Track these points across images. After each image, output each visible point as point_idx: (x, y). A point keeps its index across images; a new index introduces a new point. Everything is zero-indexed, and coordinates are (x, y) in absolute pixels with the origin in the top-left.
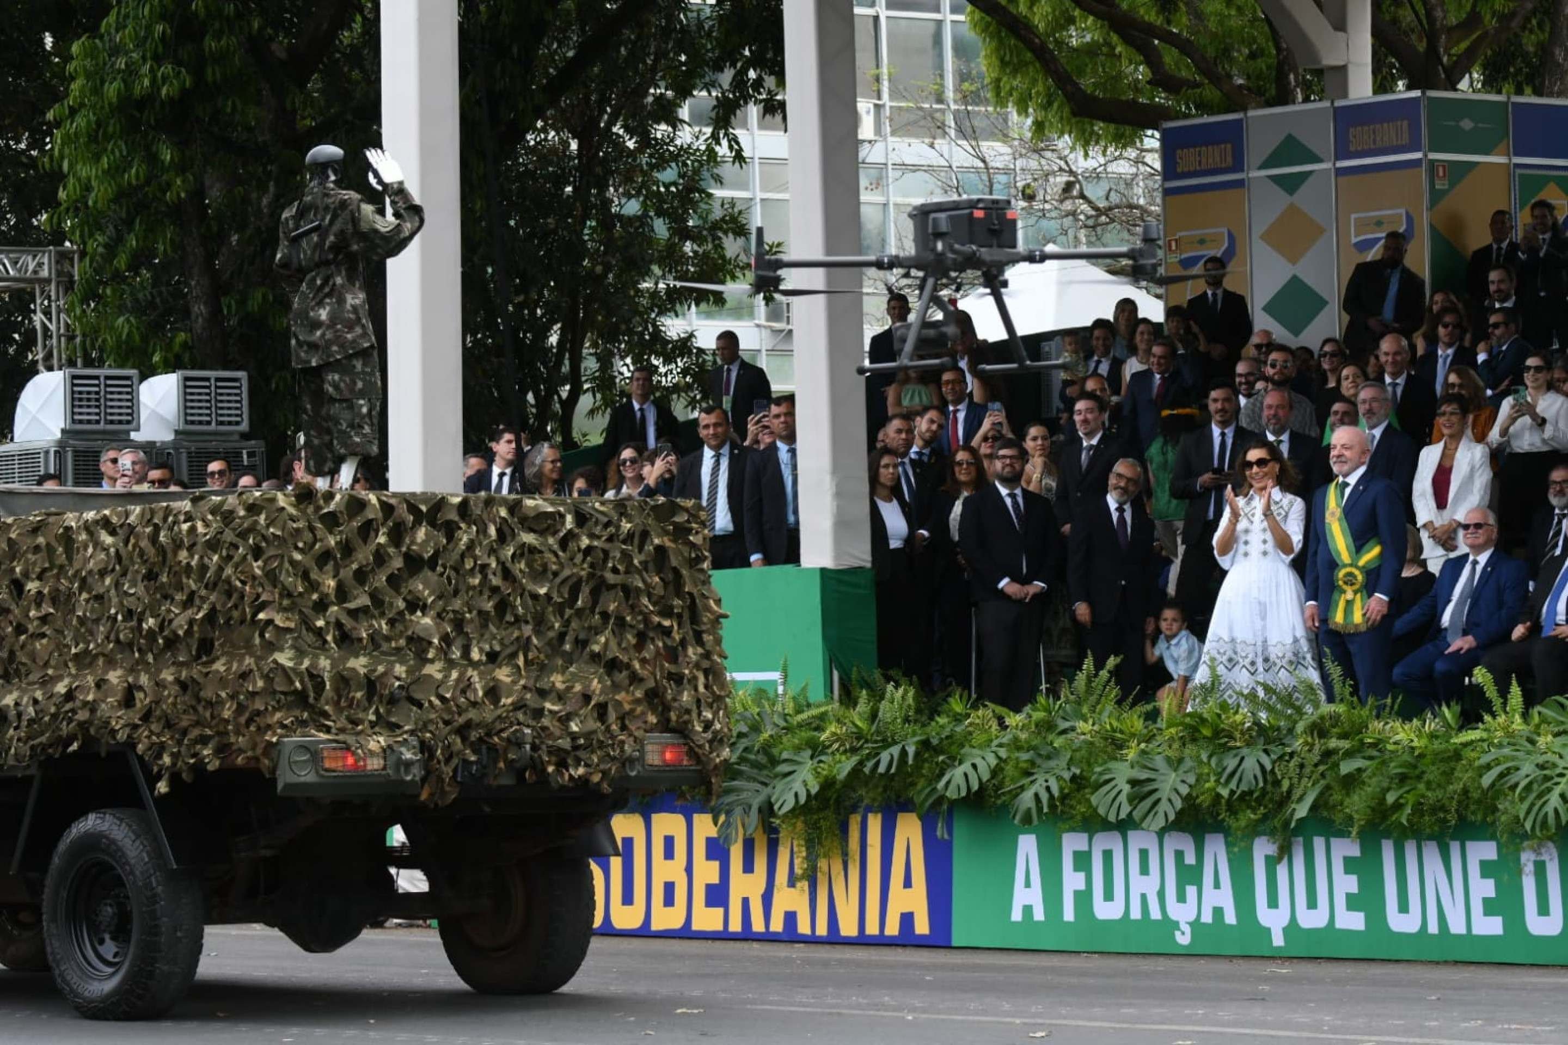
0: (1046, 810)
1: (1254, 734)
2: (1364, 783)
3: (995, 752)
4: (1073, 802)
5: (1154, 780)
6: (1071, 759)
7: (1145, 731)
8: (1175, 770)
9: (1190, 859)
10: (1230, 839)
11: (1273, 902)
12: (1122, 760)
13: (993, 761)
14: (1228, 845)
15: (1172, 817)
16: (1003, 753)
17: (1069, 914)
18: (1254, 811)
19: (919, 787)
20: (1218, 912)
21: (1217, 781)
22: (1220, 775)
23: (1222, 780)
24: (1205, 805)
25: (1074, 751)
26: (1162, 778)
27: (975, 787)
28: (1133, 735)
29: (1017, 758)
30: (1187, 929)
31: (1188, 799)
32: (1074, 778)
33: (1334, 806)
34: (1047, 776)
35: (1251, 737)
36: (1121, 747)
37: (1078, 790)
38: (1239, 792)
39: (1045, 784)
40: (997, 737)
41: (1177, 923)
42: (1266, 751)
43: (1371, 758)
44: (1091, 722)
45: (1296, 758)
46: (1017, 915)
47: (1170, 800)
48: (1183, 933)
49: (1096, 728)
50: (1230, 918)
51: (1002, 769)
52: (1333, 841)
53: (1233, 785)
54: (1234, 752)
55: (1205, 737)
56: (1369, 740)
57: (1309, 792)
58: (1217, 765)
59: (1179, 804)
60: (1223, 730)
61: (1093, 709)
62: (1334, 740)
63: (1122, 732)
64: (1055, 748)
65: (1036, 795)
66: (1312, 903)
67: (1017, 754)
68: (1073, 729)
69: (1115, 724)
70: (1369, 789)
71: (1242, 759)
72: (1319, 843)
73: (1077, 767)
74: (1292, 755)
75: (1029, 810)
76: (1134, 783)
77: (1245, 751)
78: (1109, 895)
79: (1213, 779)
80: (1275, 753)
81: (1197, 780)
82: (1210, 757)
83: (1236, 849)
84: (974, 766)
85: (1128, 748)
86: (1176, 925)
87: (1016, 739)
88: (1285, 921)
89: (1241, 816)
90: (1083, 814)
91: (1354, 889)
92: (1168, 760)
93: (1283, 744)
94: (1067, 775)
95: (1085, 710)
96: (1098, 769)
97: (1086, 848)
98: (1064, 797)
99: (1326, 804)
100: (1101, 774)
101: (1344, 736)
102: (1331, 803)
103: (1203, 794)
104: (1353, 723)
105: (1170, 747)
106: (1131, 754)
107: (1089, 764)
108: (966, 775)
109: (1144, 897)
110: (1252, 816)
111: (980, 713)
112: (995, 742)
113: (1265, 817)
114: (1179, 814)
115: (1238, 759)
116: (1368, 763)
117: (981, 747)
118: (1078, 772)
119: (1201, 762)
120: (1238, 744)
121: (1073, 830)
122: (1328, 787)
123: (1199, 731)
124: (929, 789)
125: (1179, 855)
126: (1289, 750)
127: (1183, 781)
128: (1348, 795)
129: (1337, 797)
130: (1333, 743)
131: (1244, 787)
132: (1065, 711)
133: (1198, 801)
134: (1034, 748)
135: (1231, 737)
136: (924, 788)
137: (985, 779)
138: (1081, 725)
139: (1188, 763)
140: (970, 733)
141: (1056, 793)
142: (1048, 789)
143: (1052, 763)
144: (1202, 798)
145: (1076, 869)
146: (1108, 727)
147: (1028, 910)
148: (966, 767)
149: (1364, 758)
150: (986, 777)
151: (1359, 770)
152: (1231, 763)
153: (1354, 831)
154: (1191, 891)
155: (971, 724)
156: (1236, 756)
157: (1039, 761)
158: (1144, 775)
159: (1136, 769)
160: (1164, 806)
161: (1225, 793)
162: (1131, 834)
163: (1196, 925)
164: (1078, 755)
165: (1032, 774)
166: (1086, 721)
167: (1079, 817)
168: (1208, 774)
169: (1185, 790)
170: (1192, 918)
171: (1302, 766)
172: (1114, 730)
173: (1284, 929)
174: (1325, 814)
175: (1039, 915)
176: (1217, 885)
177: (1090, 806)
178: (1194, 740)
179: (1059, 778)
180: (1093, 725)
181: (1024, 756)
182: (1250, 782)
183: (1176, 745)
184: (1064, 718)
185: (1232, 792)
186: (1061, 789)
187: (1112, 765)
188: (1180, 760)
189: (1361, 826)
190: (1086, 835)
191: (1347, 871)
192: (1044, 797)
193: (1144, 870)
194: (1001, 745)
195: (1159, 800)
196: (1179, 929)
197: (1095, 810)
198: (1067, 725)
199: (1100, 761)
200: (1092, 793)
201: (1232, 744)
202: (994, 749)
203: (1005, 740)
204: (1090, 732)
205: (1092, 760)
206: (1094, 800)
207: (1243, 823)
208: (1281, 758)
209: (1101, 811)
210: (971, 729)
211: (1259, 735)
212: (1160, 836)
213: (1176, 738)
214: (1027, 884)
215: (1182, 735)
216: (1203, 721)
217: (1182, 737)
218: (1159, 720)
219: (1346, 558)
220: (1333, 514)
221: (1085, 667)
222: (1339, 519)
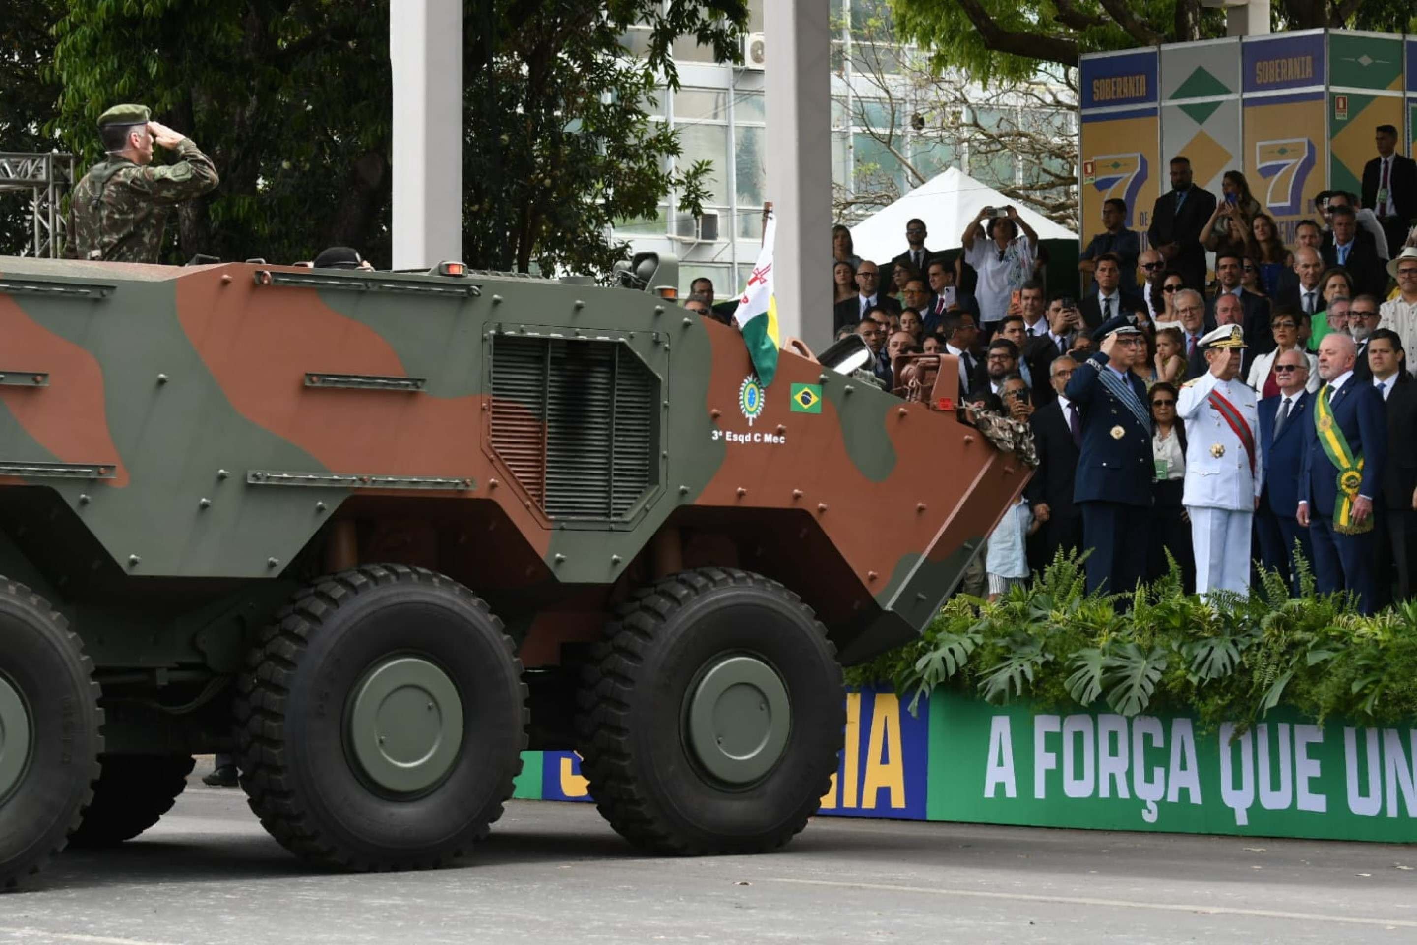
0: (1018, 693)
1: (1222, 625)
2: (1330, 674)
3: (972, 639)
4: (1047, 686)
5: (1126, 667)
6: (1045, 645)
7: (1115, 621)
8: (1146, 659)
9: (1158, 742)
10: (1198, 723)
11: (1237, 785)
12: (1093, 647)
13: (970, 648)
14: (1195, 729)
15: (1146, 704)
16: (979, 639)
17: (1040, 792)
18: (1222, 697)
19: (898, 669)
20: (1184, 793)
21: (1188, 669)
22: (1190, 664)
23: (1193, 669)
24: (1175, 691)
25: (1048, 638)
26: (1134, 665)
27: (952, 671)
28: (1104, 624)
29: (994, 644)
30: (1154, 808)
31: (1159, 685)
32: (1046, 664)
33: (1300, 696)
34: (1022, 661)
35: (1218, 628)
36: (1093, 636)
37: (1052, 675)
38: (1208, 679)
39: (1020, 669)
40: (973, 624)
41: (1145, 801)
42: (1235, 643)
43: (1336, 650)
44: (1063, 611)
45: (1262, 650)
46: (989, 792)
47: (1142, 686)
48: (1150, 812)
49: (1068, 616)
50: (1196, 798)
51: (979, 654)
52: (1298, 728)
53: (1202, 673)
54: (1204, 642)
55: (1174, 628)
56: (1333, 634)
57: (1276, 682)
58: (1187, 654)
59: (1151, 689)
60: (1192, 621)
61: (1062, 598)
62: (1300, 632)
63: (1093, 621)
64: (1029, 635)
65: (1011, 678)
66: (1275, 785)
67: (993, 641)
68: (1045, 617)
69: (1087, 613)
70: (1335, 679)
71: (1212, 649)
72: (1283, 730)
73: (1050, 652)
74: (1259, 645)
75: (1003, 690)
76: (1107, 669)
77: (1214, 642)
78: (1079, 775)
79: (1183, 667)
80: (1241, 642)
81: (1168, 667)
82: (1180, 647)
83: (1204, 733)
84: (952, 651)
85: (1100, 636)
86: (1143, 804)
87: (992, 627)
88: (1249, 802)
89: (1209, 701)
90: (1056, 697)
91: (1317, 773)
92: (1139, 648)
93: (1250, 636)
94: (1040, 661)
95: (1056, 600)
96: (1072, 656)
97: (1058, 730)
98: (1038, 682)
99: (1293, 692)
100: (1074, 660)
101: (1309, 628)
102: (1298, 692)
103: (1174, 680)
104: (1317, 617)
105: (1141, 635)
106: (1103, 642)
107: (1062, 650)
108: (943, 659)
109: (1112, 777)
110: (1220, 702)
111: (956, 600)
112: (971, 629)
113: (1231, 704)
114: (1152, 698)
115: (1208, 648)
116: (1333, 654)
117: (957, 632)
118: (1051, 658)
119: (1171, 651)
120: (1206, 635)
121: (1047, 711)
122: (1295, 677)
123: (1169, 622)
124: (906, 673)
125: (1148, 738)
126: (1256, 641)
127: (1154, 668)
128: (1314, 684)
129: (1303, 686)
130: (1299, 635)
131: (1214, 675)
132: (1037, 600)
133: (1168, 687)
134: (1010, 635)
135: (1199, 627)
136: (902, 671)
137: (961, 665)
138: (1053, 614)
139: (1159, 651)
140: (947, 619)
141: (1031, 677)
142: (1023, 673)
143: (1027, 650)
144: (1172, 684)
145: (1048, 749)
146: (1080, 616)
147: (1000, 787)
148: (943, 651)
149: (1329, 649)
150: (962, 662)
151: (1326, 661)
152: (1201, 653)
153: (1320, 718)
154: (1158, 772)
155: (946, 612)
156: (1205, 645)
157: (1013, 648)
158: (1117, 663)
159: (1107, 656)
160: (1136, 692)
161: (1195, 680)
162: (1101, 717)
163: (1162, 804)
164: (1052, 642)
165: (1008, 659)
166: (1058, 610)
167: (1052, 700)
168: (1179, 664)
169: (1156, 677)
170: (1159, 797)
171: (1269, 656)
172: (1085, 620)
173: (1248, 810)
174: (1292, 702)
175: (1011, 792)
176: (1184, 767)
177: (1064, 690)
178: (1164, 630)
179: (1034, 664)
180: (1065, 613)
181: (1002, 643)
182: (1219, 671)
183: (1147, 635)
184: (1036, 607)
185: (1202, 680)
186: (1036, 674)
187: (1085, 652)
188: (1151, 649)
189: (1327, 714)
190: (1057, 718)
191: (1310, 756)
192: (1018, 682)
193: (1114, 752)
194: (977, 632)
195: (1131, 686)
196: (1146, 808)
197: (1069, 694)
198: (1039, 613)
199: (1073, 648)
200: (1067, 678)
201: (1200, 634)
202: (970, 635)
203: (980, 628)
204: (1063, 620)
205: (1066, 647)
206: (1067, 685)
207: (1211, 708)
208: (1249, 648)
209: (1074, 696)
210: (947, 615)
211: (1226, 627)
212: (1130, 720)
213: (1147, 628)
214: (1000, 763)
215: (1151, 624)
216: (1172, 612)
217: (1152, 627)
218: (1128, 610)
219: (1345, 463)
220: (1325, 423)
221: (1056, 560)
222: (1332, 427)
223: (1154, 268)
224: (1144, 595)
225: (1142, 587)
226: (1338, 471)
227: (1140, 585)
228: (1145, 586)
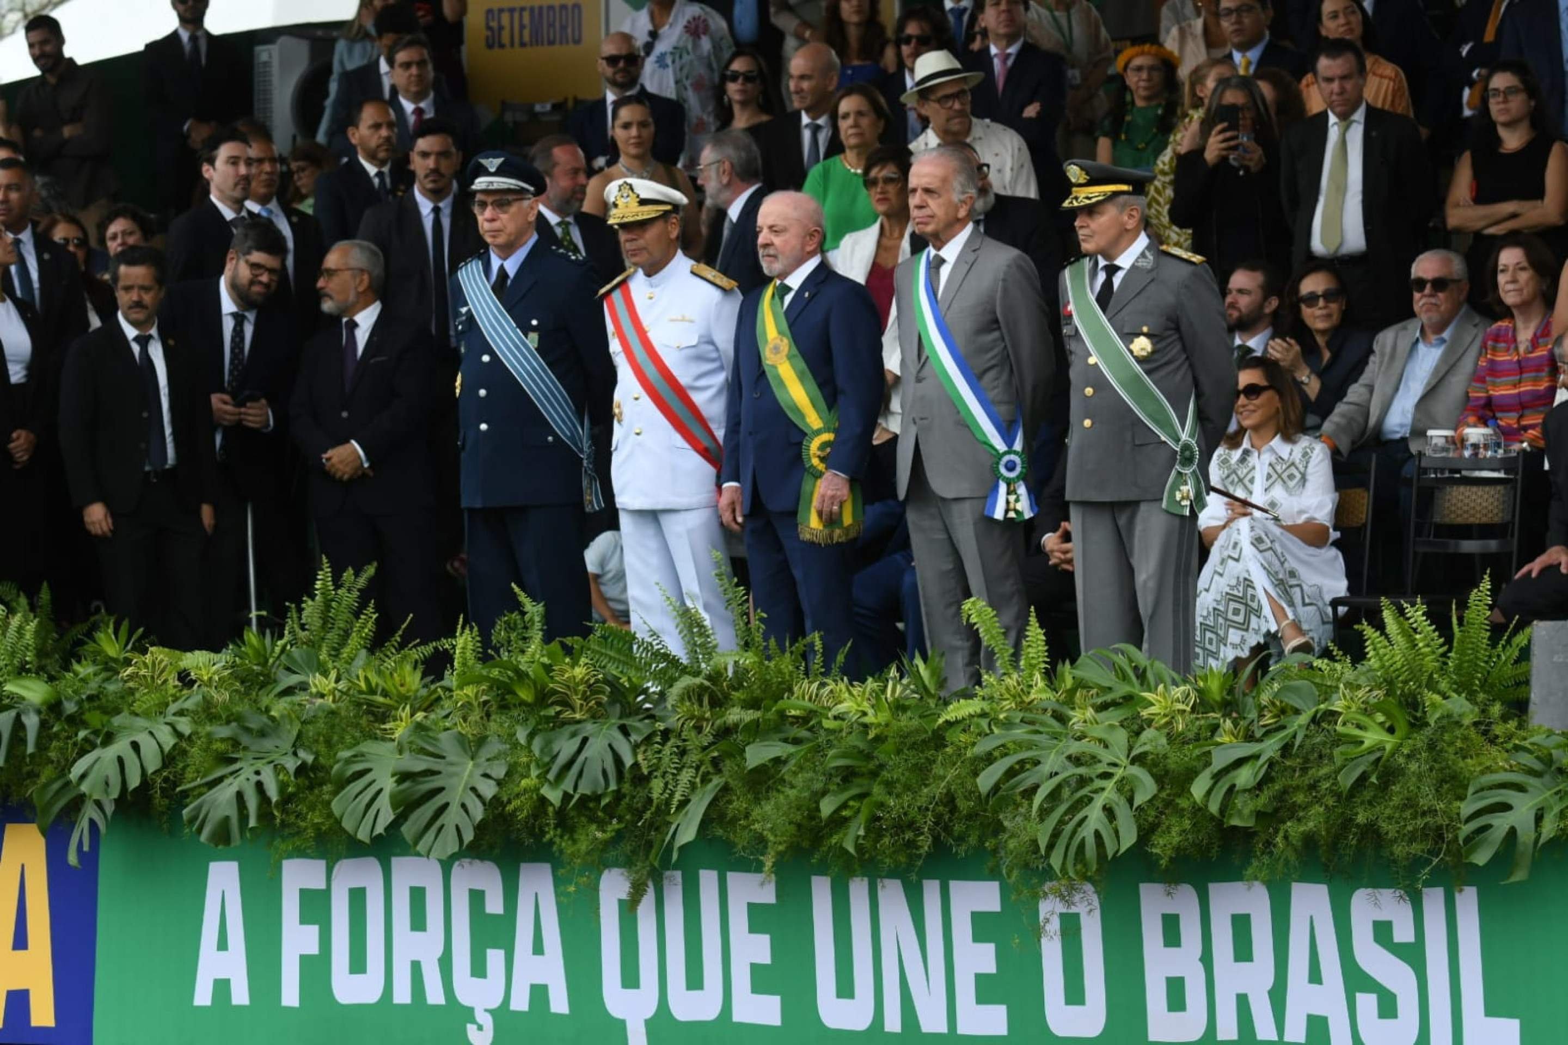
0: (252, 823)
1: (605, 699)
2: (783, 781)
3: (172, 725)
4: (302, 808)
5: (439, 773)
6: (299, 736)
7: (424, 692)
8: (472, 759)
9: (494, 905)
10: (561, 871)
11: (630, 979)
12: (383, 739)
13: (169, 741)
14: (558, 882)
15: (469, 836)
16: (185, 726)
17: (290, 996)
18: (602, 825)
19: (43, 779)
20: (539, 993)
21: (542, 777)
22: (547, 768)
23: (551, 776)
24: (521, 816)
25: (304, 723)
26: (454, 769)
27: (134, 781)
28: (403, 699)
29: (209, 735)
30: (486, 1020)
31: (496, 805)
32: (302, 770)
33: (734, 820)
34: (259, 765)
35: (599, 704)
36: (383, 718)
37: (311, 788)
38: (577, 797)
39: (255, 778)
40: (176, 699)
41: (471, 1010)
42: (624, 730)
43: (796, 741)
44: (333, 675)
45: (672, 741)
46: (203, 996)
47: (463, 806)
48: (480, 1028)
49: (342, 685)
50: (559, 1003)
51: (184, 753)
52: (733, 878)
53: (567, 785)
54: (572, 728)
55: (523, 703)
56: (793, 713)
57: (694, 799)
58: (542, 751)
59: (478, 812)
60: (554, 692)
61: (335, 653)
62: (736, 710)
63: (385, 694)
64: (273, 719)
65: (240, 796)
66: (695, 980)
67: (208, 728)
68: (304, 687)
69: (374, 679)
70: (792, 793)
71: (585, 740)
72: (708, 880)
73: (308, 749)
74: (666, 734)
75: (227, 819)
76: (404, 777)
77: (589, 728)
78: (358, 964)
79: (534, 772)
80: (638, 730)
81: (508, 774)
82: (531, 736)
83: (572, 889)
84: (135, 746)
85: (395, 720)
86: (468, 1014)
87: (207, 703)
88: (650, 1009)
89: (580, 836)
90: (317, 827)
91: (765, 958)
92: (461, 739)
93: (652, 717)
94: (291, 764)
95: (323, 656)
96: (345, 754)
97: (323, 886)
98: (286, 799)
99: (722, 816)
100: (348, 762)
101: (753, 704)
102: (730, 815)
103: (518, 796)
104: (766, 683)
105: (465, 719)
106: (400, 729)
107: (329, 743)
108: (120, 760)
109: (416, 967)
110: (599, 835)
111: (148, 658)
112: (173, 708)
113: (619, 836)
114: (480, 828)
115: (578, 740)
116: (791, 749)
117: (147, 714)
118: (310, 759)
119: (515, 745)
120: (578, 716)
121: (300, 853)
122: (726, 789)
123: (514, 693)
124: (56, 786)
125: (477, 898)
126: (661, 726)
127: (486, 776)
128: (757, 801)
129: (738, 804)
130: (735, 715)
131: (585, 789)
132: (289, 656)
133: (510, 808)
134: (239, 718)
135: (566, 704)
136: (50, 782)
137: (150, 770)
138: (318, 682)
139: (494, 747)
140: (132, 691)
141: (273, 793)
142: (259, 786)
143: (268, 744)
144: (516, 803)
145: (305, 919)
146: (363, 685)
147: (222, 987)
148: (121, 747)
149: (785, 740)
150: (153, 764)
151: (777, 761)
152: (566, 747)
153: (769, 861)
154: (495, 957)
155: (131, 677)
156: (574, 735)
157: (245, 740)
158: (420, 764)
159: (406, 755)
160: (453, 816)
161: (554, 796)
162: (396, 862)
163: (502, 1014)
164: (311, 731)
165: (234, 760)
166: (325, 674)
167: (311, 833)
168: (528, 766)
169: (489, 790)
170: (496, 1002)
171: (683, 752)
172: (372, 691)
173: (647, 1022)
174: (720, 832)
175: (240, 995)
176: (538, 949)
177: (330, 815)
178: (504, 707)
179: (278, 769)
180: (338, 680)
181: (224, 731)
182: (595, 782)
183: (475, 716)
184: (288, 669)
185: (567, 797)
186: (282, 787)
187: (368, 747)
188: (481, 741)
189: (780, 854)
190: (321, 865)
191: (754, 928)
192: (252, 803)
193: (418, 923)
194: (181, 713)
195: (446, 805)
196: (474, 1021)
197: (338, 822)
198: (293, 680)
199: (348, 739)
200: (335, 793)
201: (567, 714)
202: (170, 718)
203: (189, 705)
204: (332, 692)
205: (335, 738)
206: (336, 806)
207: (583, 846)
208: (648, 740)
209: (347, 825)
210: (131, 684)
211: (612, 702)
212: (446, 866)
213: (475, 704)
214: (222, 945)
215: (485, 698)
216: (521, 675)
217: (485, 703)
218: (447, 673)
219: (813, 419)
220: (776, 350)
221: (318, 585)
222: (790, 357)
223: (621, 64)
224: (470, 646)
225: (467, 631)
226: (805, 434)
227: (463, 628)
228: (471, 629)
